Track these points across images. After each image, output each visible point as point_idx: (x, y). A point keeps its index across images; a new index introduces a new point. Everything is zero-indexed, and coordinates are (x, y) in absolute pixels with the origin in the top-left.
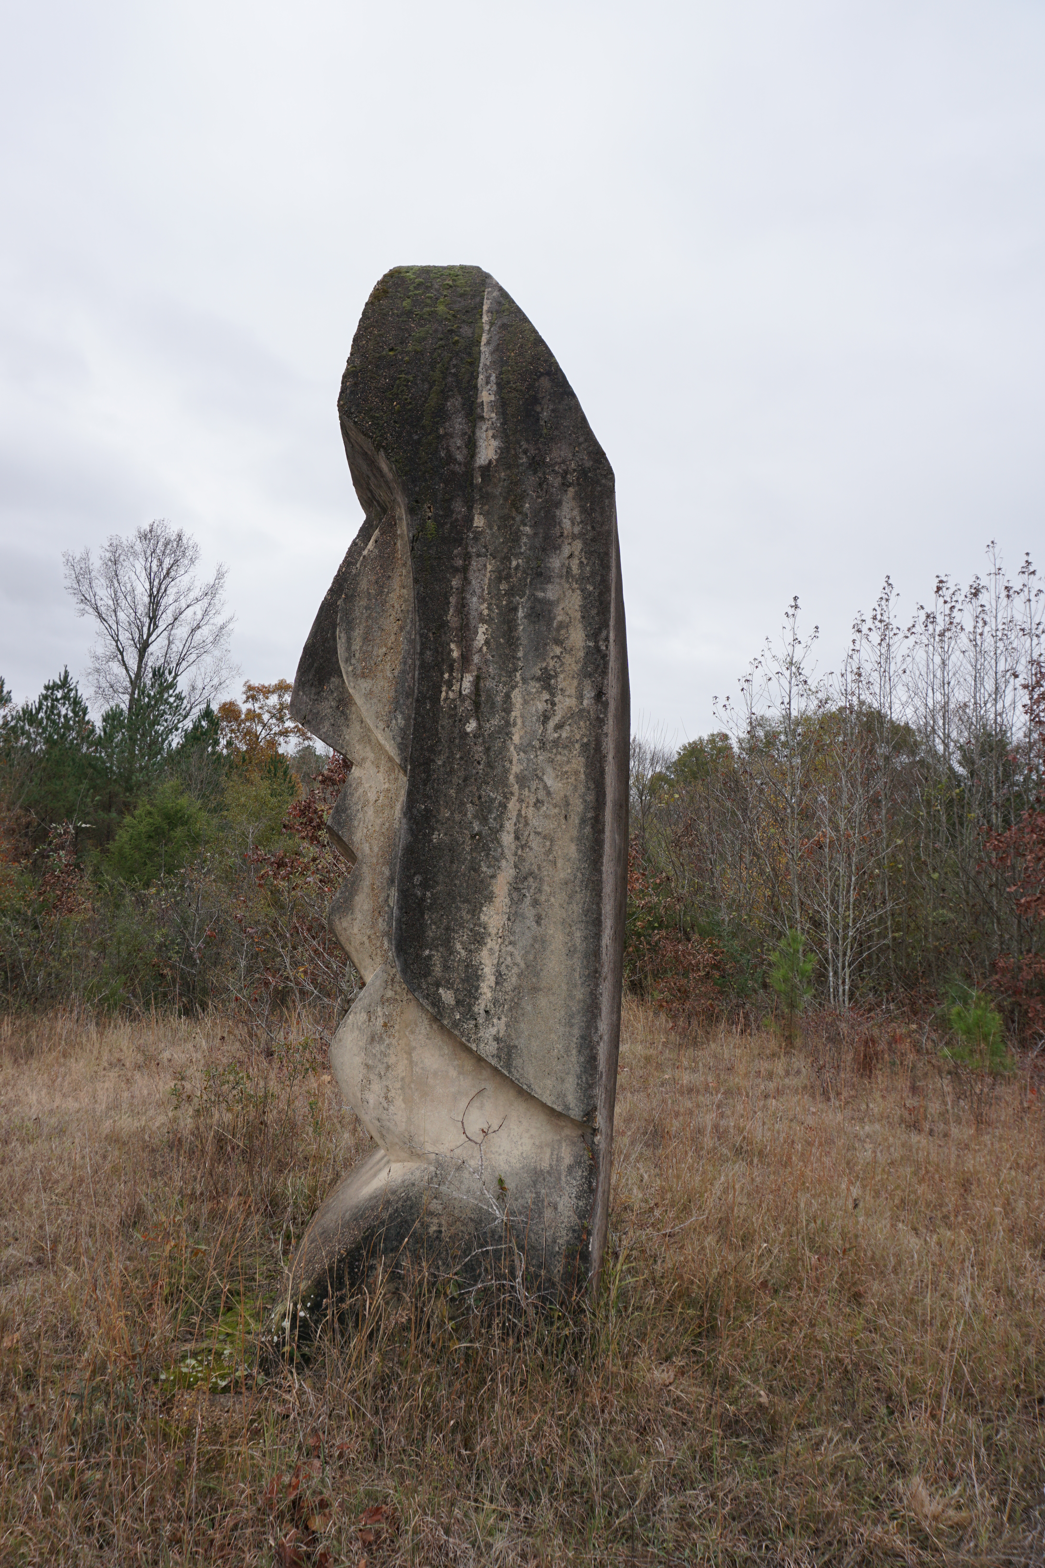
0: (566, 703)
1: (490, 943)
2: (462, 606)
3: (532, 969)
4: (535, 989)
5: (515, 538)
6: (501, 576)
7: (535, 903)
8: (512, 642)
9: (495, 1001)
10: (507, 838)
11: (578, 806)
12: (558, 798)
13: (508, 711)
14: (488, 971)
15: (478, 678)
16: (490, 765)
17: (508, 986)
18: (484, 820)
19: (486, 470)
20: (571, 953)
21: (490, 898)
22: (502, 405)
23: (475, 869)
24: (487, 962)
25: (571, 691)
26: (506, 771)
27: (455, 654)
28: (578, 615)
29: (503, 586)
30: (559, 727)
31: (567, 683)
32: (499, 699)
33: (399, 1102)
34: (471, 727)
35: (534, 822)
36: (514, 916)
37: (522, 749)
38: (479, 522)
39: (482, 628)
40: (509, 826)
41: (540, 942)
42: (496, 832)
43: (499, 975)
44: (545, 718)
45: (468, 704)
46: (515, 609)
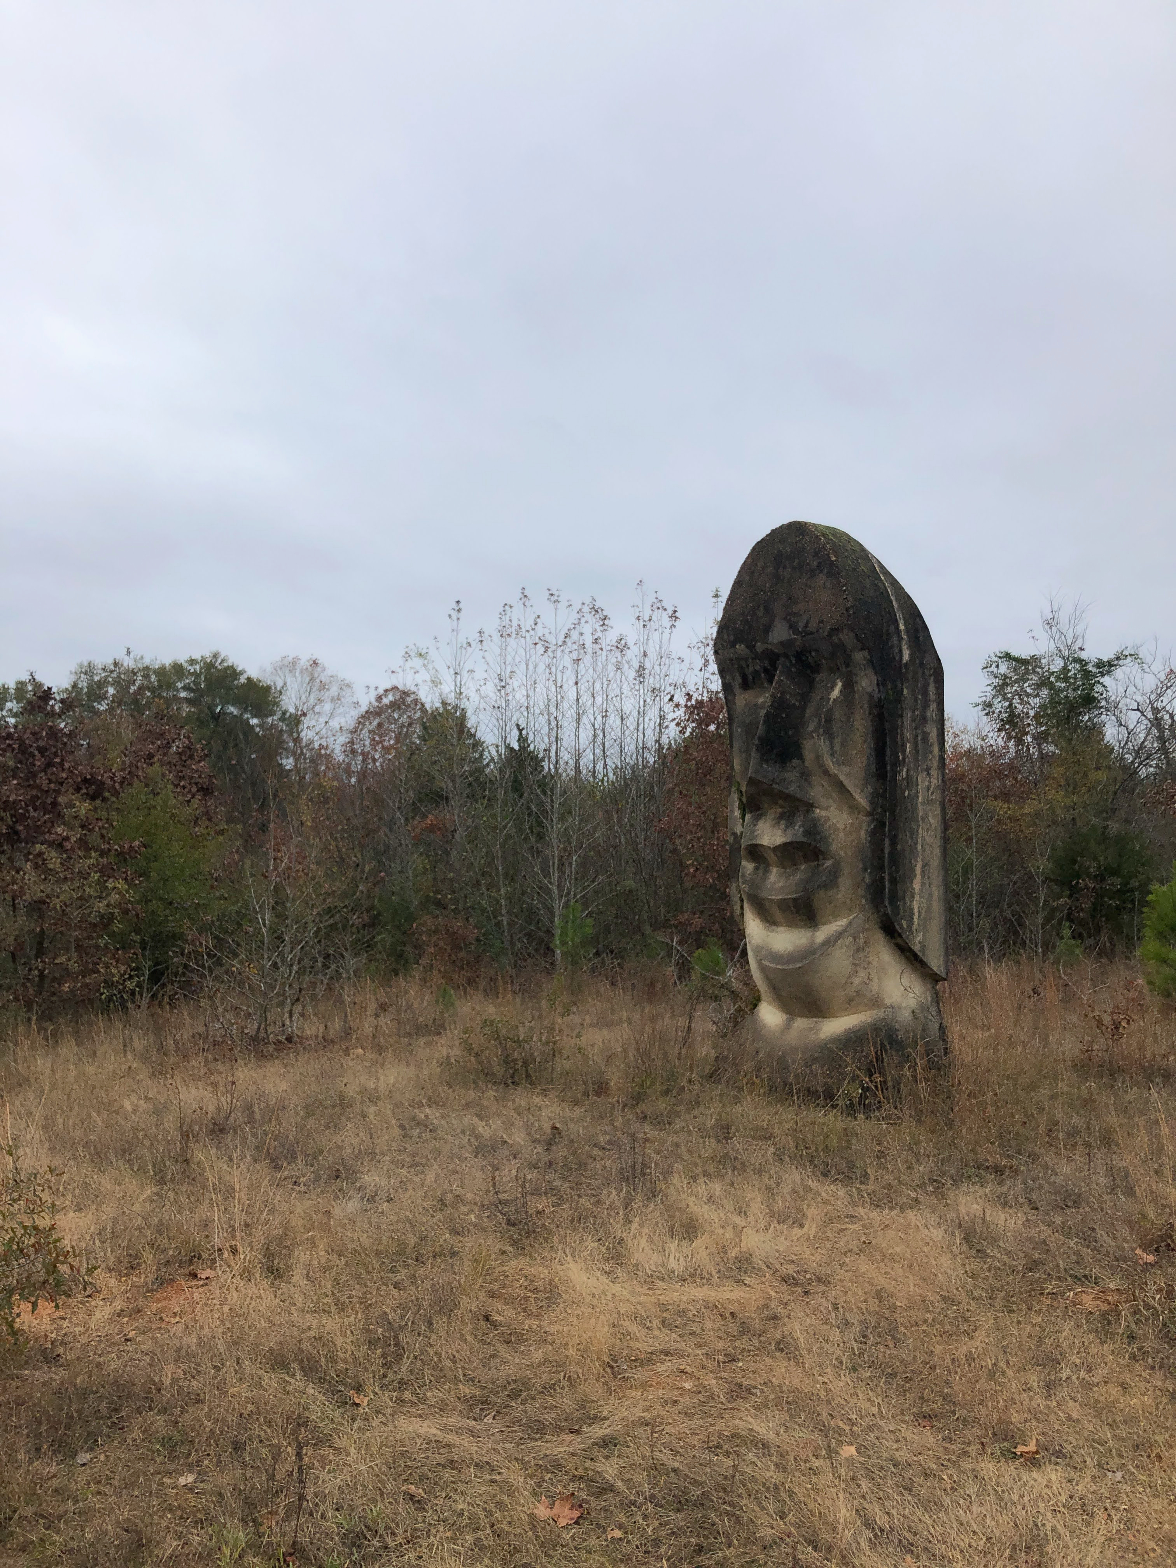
0: (934, 781)
1: (917, 898)
2: (902, 734)
3: (929, 908)
4: (930, 919)
5: (916, 700)
6: (913, 720)
7: (929, 878)
8: (917, 752)
9: (919, 924)
10: (919, 847)
11: (939, 831)
12: (933, 826)
13: (918, 785)
14: (916, 911)
15: (908, 770)
16: (913, 812)
17: (922, 918)
18: (912, 838)
19: (906, 664)
20: (940, 899)
21: (915, 876)
22: (907, 631)
23: (911, 862)
24: (915, 905)
25: (935, 776)
26: (918, 815)
27: (901, 758)
28: (936, 739)
29: (914, 725)
30: (932, 793)
31: (934, 772)
32: (914, 780)
33: (876, 980)
34: (906, 794)
35: (927, 839)
36: (923, 884)
37: (923, 804)
38: (905, 692)
39: (908, 745)
40: (920, 841)
41: (931, 895)
42: (916, 844)
43: (919, 912)
44: (929, 789)
45: (905, 783)
46: (917, 736)
